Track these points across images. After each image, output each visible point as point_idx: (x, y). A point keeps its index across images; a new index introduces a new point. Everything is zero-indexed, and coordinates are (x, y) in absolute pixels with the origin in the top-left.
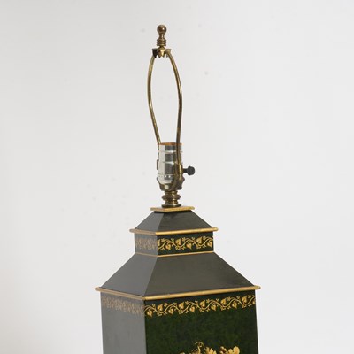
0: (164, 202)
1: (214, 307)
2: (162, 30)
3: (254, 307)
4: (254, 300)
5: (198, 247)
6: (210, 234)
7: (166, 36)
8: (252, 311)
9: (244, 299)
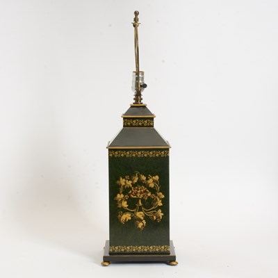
0: (134, 101)
1: (146, 155)
2: (136, 13)
3: (168, 157)
4: (168, 153)
5: (145, 125)
6: (152, 119)
7: (139, 17)
8: (167, 158)
9: (163, 153)
